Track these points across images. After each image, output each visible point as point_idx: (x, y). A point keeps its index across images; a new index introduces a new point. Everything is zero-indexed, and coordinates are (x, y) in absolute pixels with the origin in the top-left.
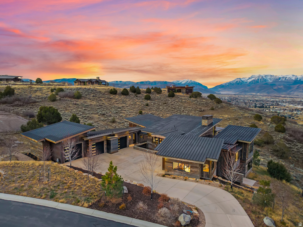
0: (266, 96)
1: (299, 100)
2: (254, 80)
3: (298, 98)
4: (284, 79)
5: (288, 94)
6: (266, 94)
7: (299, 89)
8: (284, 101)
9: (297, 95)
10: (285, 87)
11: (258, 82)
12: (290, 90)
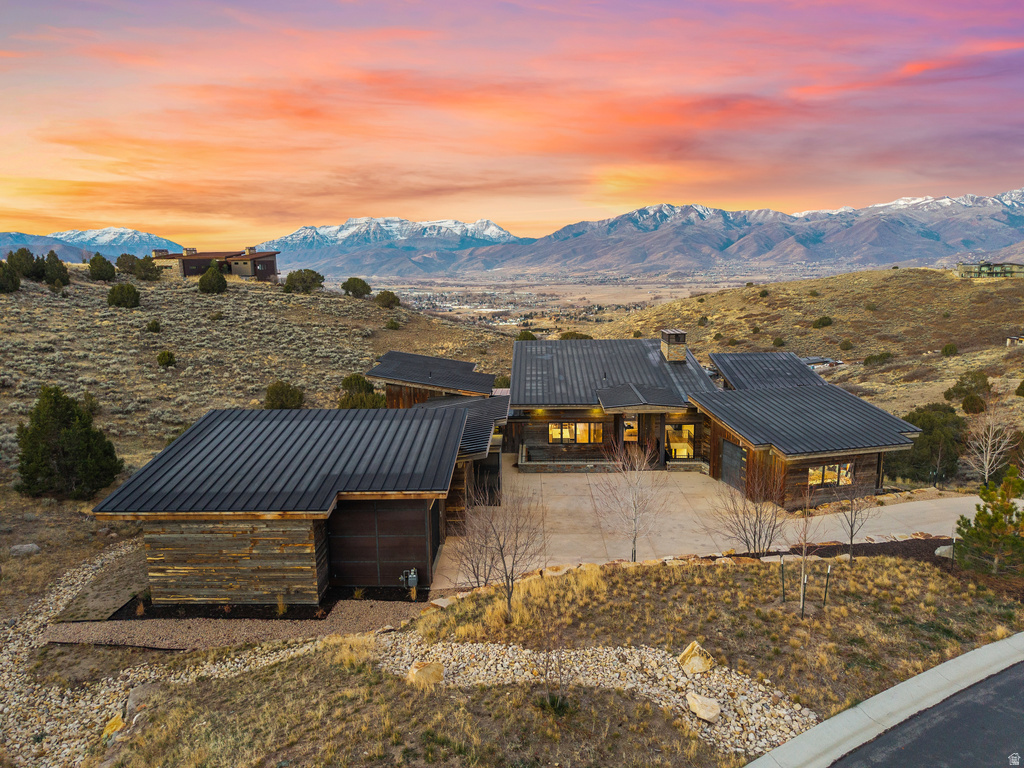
0: (396, 283)
1: (478, 291)
2: (357, 235)
3: (477, 286)
4: (436, 232)
5: (450, 276)
6: (395, 278)
7: (474, 261)
8: (446, 295)
9: (473, 279)
10: (441, 255)
11: (367, 240)
12: (454, 265)
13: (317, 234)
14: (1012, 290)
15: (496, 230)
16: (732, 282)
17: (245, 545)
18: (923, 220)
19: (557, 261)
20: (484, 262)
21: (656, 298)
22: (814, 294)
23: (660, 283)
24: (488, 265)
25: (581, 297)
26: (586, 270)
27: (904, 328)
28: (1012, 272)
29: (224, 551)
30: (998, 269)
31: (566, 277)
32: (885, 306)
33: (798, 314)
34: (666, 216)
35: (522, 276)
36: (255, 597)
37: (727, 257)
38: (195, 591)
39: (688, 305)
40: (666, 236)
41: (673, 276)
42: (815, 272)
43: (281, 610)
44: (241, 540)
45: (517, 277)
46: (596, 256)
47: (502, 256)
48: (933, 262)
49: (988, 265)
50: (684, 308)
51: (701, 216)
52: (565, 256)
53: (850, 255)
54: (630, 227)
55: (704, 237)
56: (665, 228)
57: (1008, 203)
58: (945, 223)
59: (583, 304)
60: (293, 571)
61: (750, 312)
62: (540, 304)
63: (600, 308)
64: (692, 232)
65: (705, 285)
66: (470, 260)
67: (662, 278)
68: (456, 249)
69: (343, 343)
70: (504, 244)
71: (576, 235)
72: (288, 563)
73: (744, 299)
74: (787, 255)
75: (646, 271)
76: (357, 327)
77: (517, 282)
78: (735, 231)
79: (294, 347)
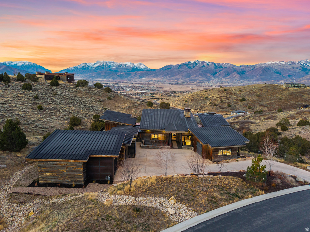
1: (137, 85)
2: (100, 66)
3: (137, 83)
4: (125, 66)
5: (129, 80)
6: (111, 80)
8: (127, 86)
9: (136, 81)
10: (126, 73)
11: (103, 68)
12: (130, 77)
13: (87, 65)
14: (301, 92)
15: (144, 66)
16: (217, 85)
17: (65, 168)
18: (277, 68)
19: (162, 77)
20: (140, 76)
21: (193, 89)
22: (240, 91)
23: (194, 85)
24: (141, 77)
25: (170, 88)
26: (171, 80)
27: (267, 103)
28: (301, 86)
29: (59, 170)
30: (297, 85)
31: (165, 82)
32: (262, 95)
33: (235, 97)
34: (197, 64)
35: (151, 81)
36: (67, 182)
37: (215, 77)
38: (51, 180)
39: (202, 93)
40: (197, 70)
41: (198, 83)
42: (242, 83)
43: (74, 185)
44: (64, 166)
45: (150, 81)
46: (175, 76)
47: (145, 75)
48: (279, 81)
49: (294, 84)
50: (201, 94)
51: (208, 64)
52: (165, 75)
53: (253, 78)
54: (185, 67)
55: (208, 71)
56: (196, 68)
57: (302, 64)
58: (283, 69)
59: (170, 90)
60: (77, 175)
61: (221, 96)
62: (156, 90)
63: (175, 92)
64: (204, 69)
65: (208, 86)
66: (135, 75)
67: (195, 83)
68: (131, 72)
69: (94, 103)
70: (146, 71)
71: (168, 69)
72: (76, 173)
73: (219, 92)
74: (234, 77)
75: (190, 81)
76: (98, 98)
77: (150, 83)
78: (218, 69)
79: (79, 104)
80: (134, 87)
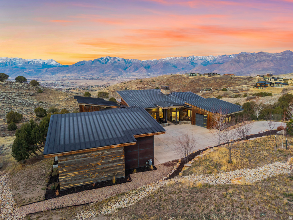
2: (2, 63)
3: (49, 80)
4: (33, 63)
5: (40, 77)
7: (48, 72)
9: (48, 78)
10: (35, 70)
11: (6, 65)
12: (41, 73)
14: (197, 79)
15: (55, 63)
16: (128, 79)
18: (173, 63)
19: (76, 72)
20: (51, 72)
21: (108, 83)
22: (154, 81)
23: (109, 79)
24: (53, 73)
25: (85, 83)
26: (86, 75)
27: (176, 90)
28: (197, 75)
30: (194, 74)
31: (80, 77)
32: (171, 84)
33: (150, 87)
34: (109, 60)
35: (65, 77)
37: (126, 72)
39: (121, 85)
40: (109, 66)
41: (112, 77)
42: (149, 76)
45: (63, 77)
46: (89, 71)
47: (57, 71)
48: (176, 73)
49: (192, 73)
50: (120, 86)
51: (119, 60)
52: (79, 71)
53: (157, 71)
54: (98, 62)
55: (120, 66)
56: (108, 63)
57: (191, 59)
58: (178, 64)
59: (86, 86)
61: (138, 87)
62: (72, 85)
63: (92, 87)
64: (116, 65)
65: (121, 80)
66: (46, 72)
67: (109, 78)
68: (41, 68)
69: (24, 98)
70: (58, 67)
71: (82, 65)
73: (136, 83)
74: (142, 71)
75: (104, 76)
76: (27, 92)
77: (63, 79)
78: (128, 65)
80: (47, 83)
